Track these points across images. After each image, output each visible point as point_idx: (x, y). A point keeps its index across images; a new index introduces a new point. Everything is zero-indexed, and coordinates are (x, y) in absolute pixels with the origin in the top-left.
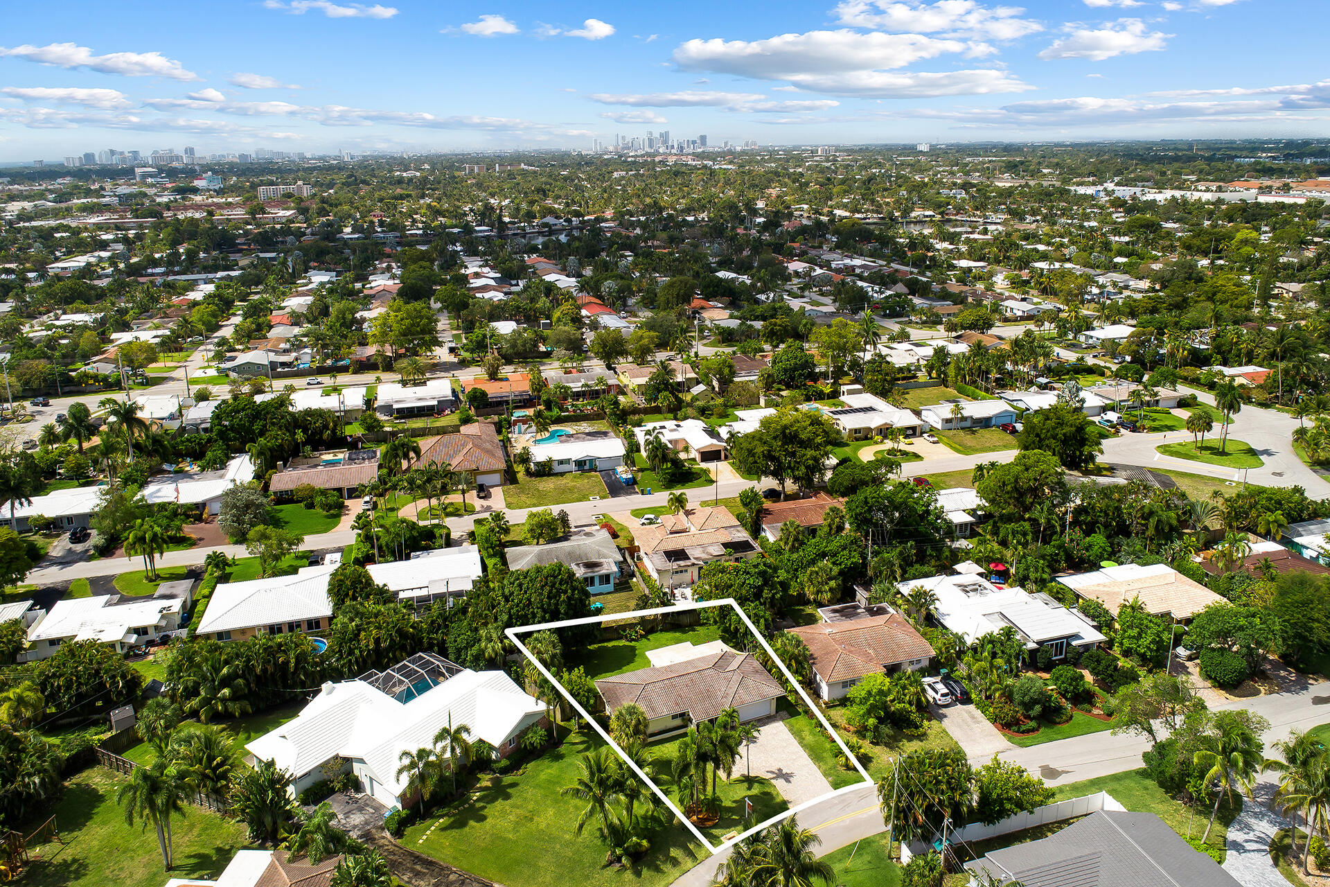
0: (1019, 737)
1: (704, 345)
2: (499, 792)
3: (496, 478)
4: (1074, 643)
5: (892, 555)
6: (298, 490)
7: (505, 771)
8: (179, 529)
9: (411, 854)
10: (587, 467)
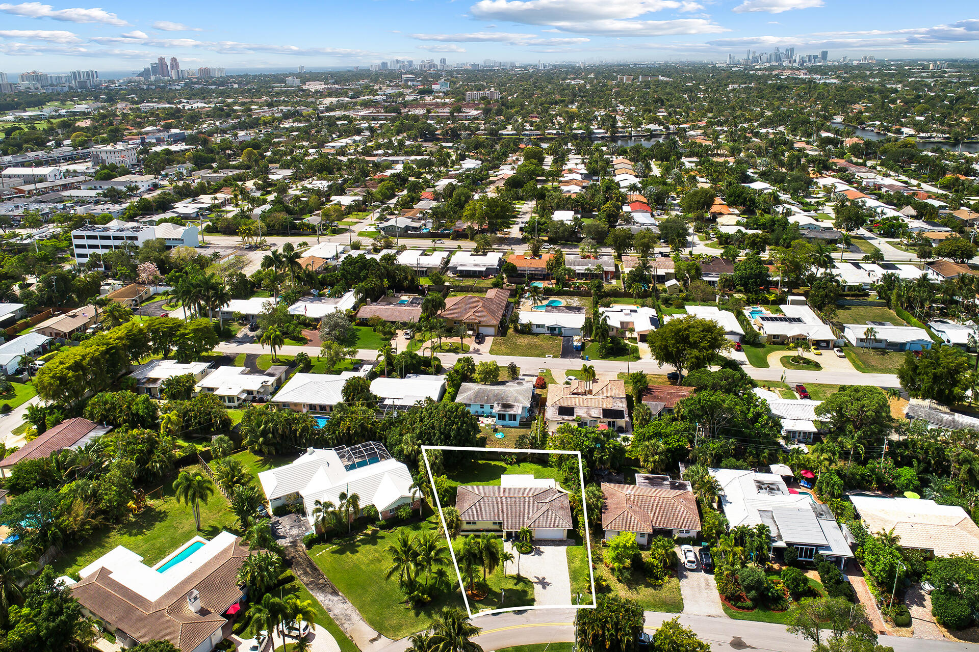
0: (733, 610)
1: (706, 245)
2: (373, 540)
3: (492, 331)
4: (821, 552)
5: (715, 445)
6: (372, 319)
7: (383, 528)
8: (300, 332)
9: (309, 560)
10: (556, 332)
